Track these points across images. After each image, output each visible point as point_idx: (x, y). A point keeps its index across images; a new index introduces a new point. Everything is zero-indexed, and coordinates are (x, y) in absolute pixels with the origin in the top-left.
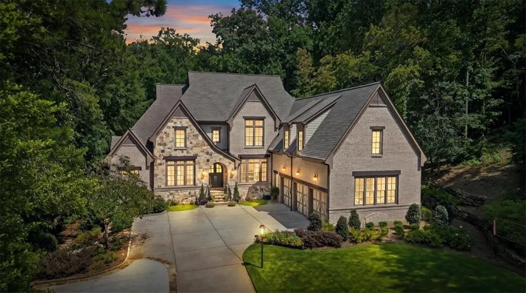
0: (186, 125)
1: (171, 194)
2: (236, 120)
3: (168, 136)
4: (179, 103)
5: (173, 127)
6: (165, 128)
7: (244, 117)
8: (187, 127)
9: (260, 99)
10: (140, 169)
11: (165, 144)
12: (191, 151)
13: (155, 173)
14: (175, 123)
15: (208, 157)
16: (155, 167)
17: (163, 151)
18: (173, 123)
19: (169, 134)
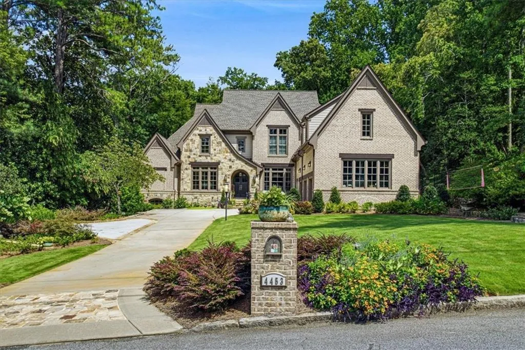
0: (211, 133)
1: (196, 198)
2: (258, 129)
3: (194, 143)
4: (205, 111)
5: (199, 135)
6: (191, 136)
7: (267, 126)
8: (211, 135)
9: (284, 108)
10: (165, 169)
11: (191, 151)
12: (214, 158)
13: (181, 178)
14: (201, 131)
15: (230, 163)
16: (182, 172)
17: (189, 157)
18: (198, 131)
19: (195, 141)
